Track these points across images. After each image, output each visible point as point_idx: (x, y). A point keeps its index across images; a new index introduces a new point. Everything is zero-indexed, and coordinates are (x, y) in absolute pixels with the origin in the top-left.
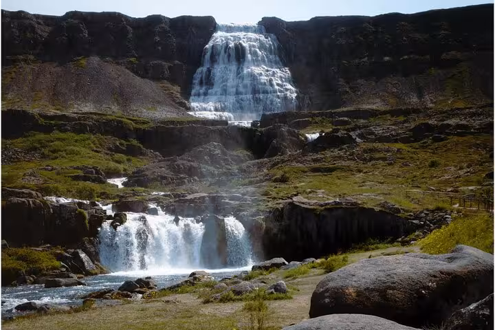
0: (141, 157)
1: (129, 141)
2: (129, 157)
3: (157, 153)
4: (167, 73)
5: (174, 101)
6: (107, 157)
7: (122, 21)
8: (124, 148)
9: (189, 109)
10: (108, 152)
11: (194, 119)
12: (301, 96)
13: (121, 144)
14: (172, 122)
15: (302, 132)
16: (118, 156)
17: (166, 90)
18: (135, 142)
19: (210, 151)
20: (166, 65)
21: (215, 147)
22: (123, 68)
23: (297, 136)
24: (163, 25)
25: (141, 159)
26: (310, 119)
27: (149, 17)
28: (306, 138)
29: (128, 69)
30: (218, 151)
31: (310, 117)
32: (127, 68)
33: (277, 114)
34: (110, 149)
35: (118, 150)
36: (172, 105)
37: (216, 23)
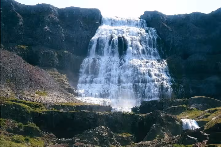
0: (37, 137)
1: (27, 124)
2: (27, 137)
3: (52, 134)
4: (56, 61)
5: (63, 87)
6: (7, 137)
7: (12, 7)
8: (21, 129)
9: (77, 95)
10: (7, 133)
11: (81, 104)
12: (176, 84)
13: (19, 126)
14: (63, 107)
15: (177, 117)
16: (17, 136)
17: (55, 77)
18: (32, 125)
19: (99, 133)
20: (56, 54)
21: (103, 130)
22: (15, 54)
23: (173, 120)
24: (52, 15)
25: (38, 139)
26: (185, 106)
27: (38, 5)
28: (181, 123)
29: (20, 55)
30: (105, 134)
31: (185, 104)
32: (18, 54)
33: (155, 101)
34: (9, 130)
35: (16, 131)
36: (61, 91)
37: (101, 17)
